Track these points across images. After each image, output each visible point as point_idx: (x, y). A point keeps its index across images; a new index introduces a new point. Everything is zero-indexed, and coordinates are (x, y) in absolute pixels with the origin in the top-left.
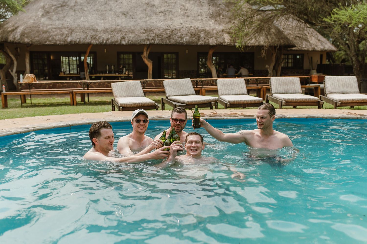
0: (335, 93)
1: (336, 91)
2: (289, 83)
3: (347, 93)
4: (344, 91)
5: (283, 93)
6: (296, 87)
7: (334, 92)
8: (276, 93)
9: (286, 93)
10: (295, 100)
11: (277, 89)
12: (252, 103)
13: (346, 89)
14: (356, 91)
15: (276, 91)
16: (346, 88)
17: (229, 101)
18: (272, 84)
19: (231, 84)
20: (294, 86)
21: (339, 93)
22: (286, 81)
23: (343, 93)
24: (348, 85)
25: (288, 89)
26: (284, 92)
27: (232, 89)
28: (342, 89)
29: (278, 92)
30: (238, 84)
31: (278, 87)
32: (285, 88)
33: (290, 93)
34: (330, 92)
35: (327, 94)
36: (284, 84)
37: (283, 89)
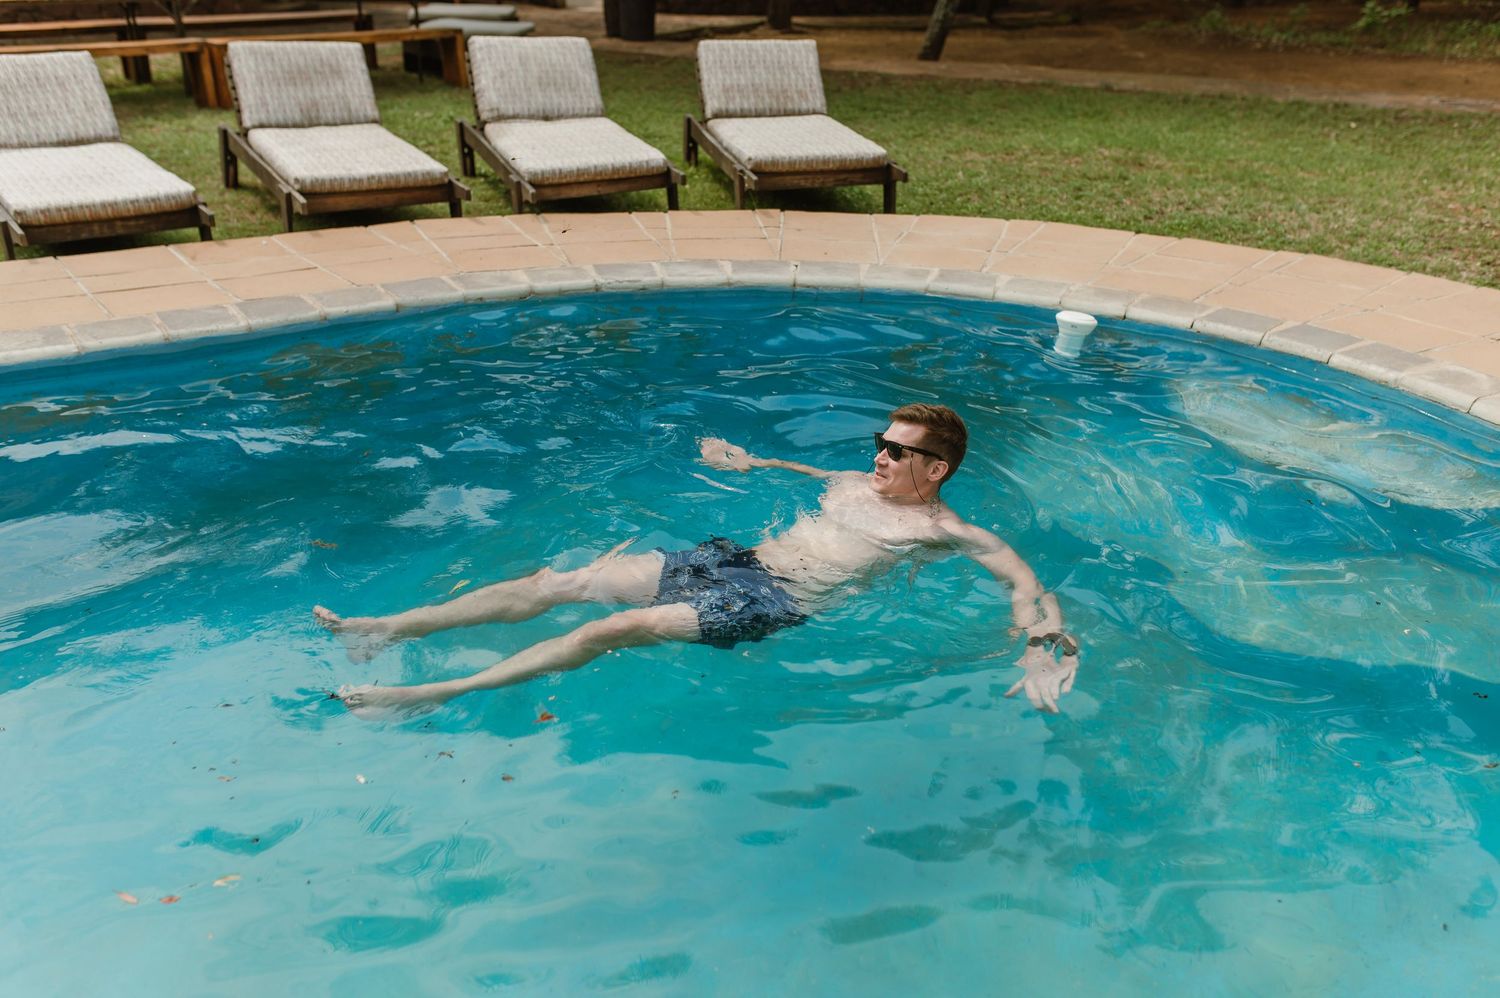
0: (515, 117)
1: (518, 108)
2: (316, 72)
3: (560, 117)
4: (548, 107)
5: (296, 126)
6: (349, 94)
7: (511, 113)
8: (262, 126)
9: (311, 125)
10: (347, 186)
11: (265, 104)
12: (146, 211)
13: (556, 101)
14: (593, 105)
15: (263, 118)
16: (554, 95)
17: (18, 213)
18: (237, 79)
19: (22, 86)
20: (340, 89)
21: (531, 117)
22: (301, 62)
23: (546, 118)
24: (559, 81)
25: (315, 104)
26: (298, 117)
27: (33, 115)
28: (539, 101)
29: (273, 121)
30: (61, 85)
31: (268, 96)
32: (301, 95)
33: (327, 124)
34: (495, 114)
35: (485, 123)
36: (297, 76)
37: (290, 101)
